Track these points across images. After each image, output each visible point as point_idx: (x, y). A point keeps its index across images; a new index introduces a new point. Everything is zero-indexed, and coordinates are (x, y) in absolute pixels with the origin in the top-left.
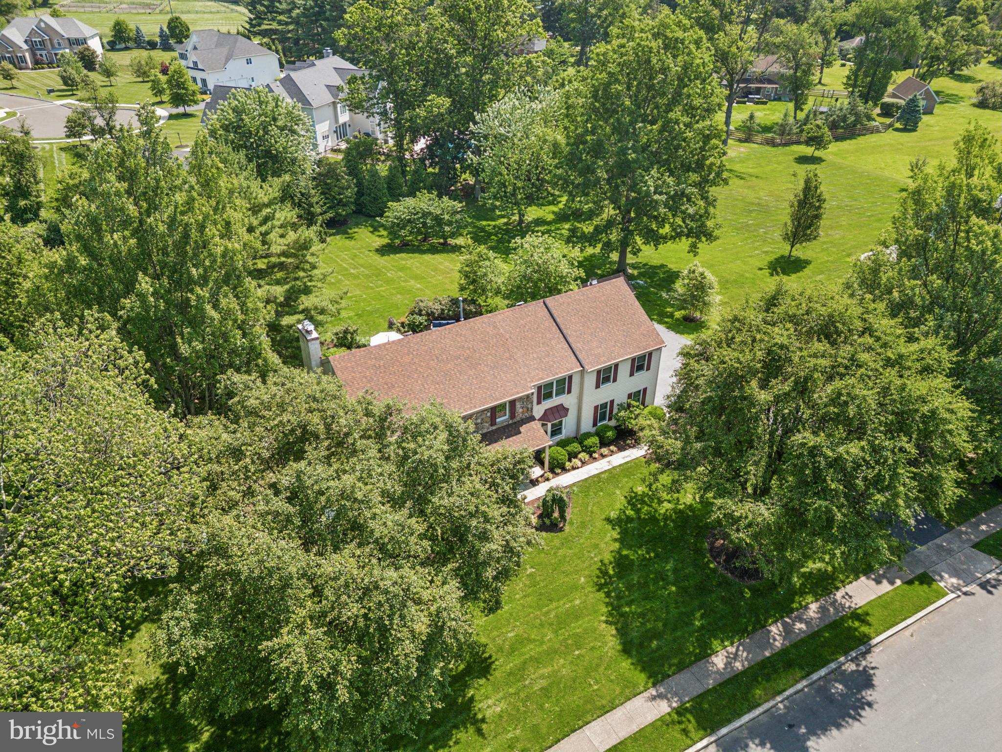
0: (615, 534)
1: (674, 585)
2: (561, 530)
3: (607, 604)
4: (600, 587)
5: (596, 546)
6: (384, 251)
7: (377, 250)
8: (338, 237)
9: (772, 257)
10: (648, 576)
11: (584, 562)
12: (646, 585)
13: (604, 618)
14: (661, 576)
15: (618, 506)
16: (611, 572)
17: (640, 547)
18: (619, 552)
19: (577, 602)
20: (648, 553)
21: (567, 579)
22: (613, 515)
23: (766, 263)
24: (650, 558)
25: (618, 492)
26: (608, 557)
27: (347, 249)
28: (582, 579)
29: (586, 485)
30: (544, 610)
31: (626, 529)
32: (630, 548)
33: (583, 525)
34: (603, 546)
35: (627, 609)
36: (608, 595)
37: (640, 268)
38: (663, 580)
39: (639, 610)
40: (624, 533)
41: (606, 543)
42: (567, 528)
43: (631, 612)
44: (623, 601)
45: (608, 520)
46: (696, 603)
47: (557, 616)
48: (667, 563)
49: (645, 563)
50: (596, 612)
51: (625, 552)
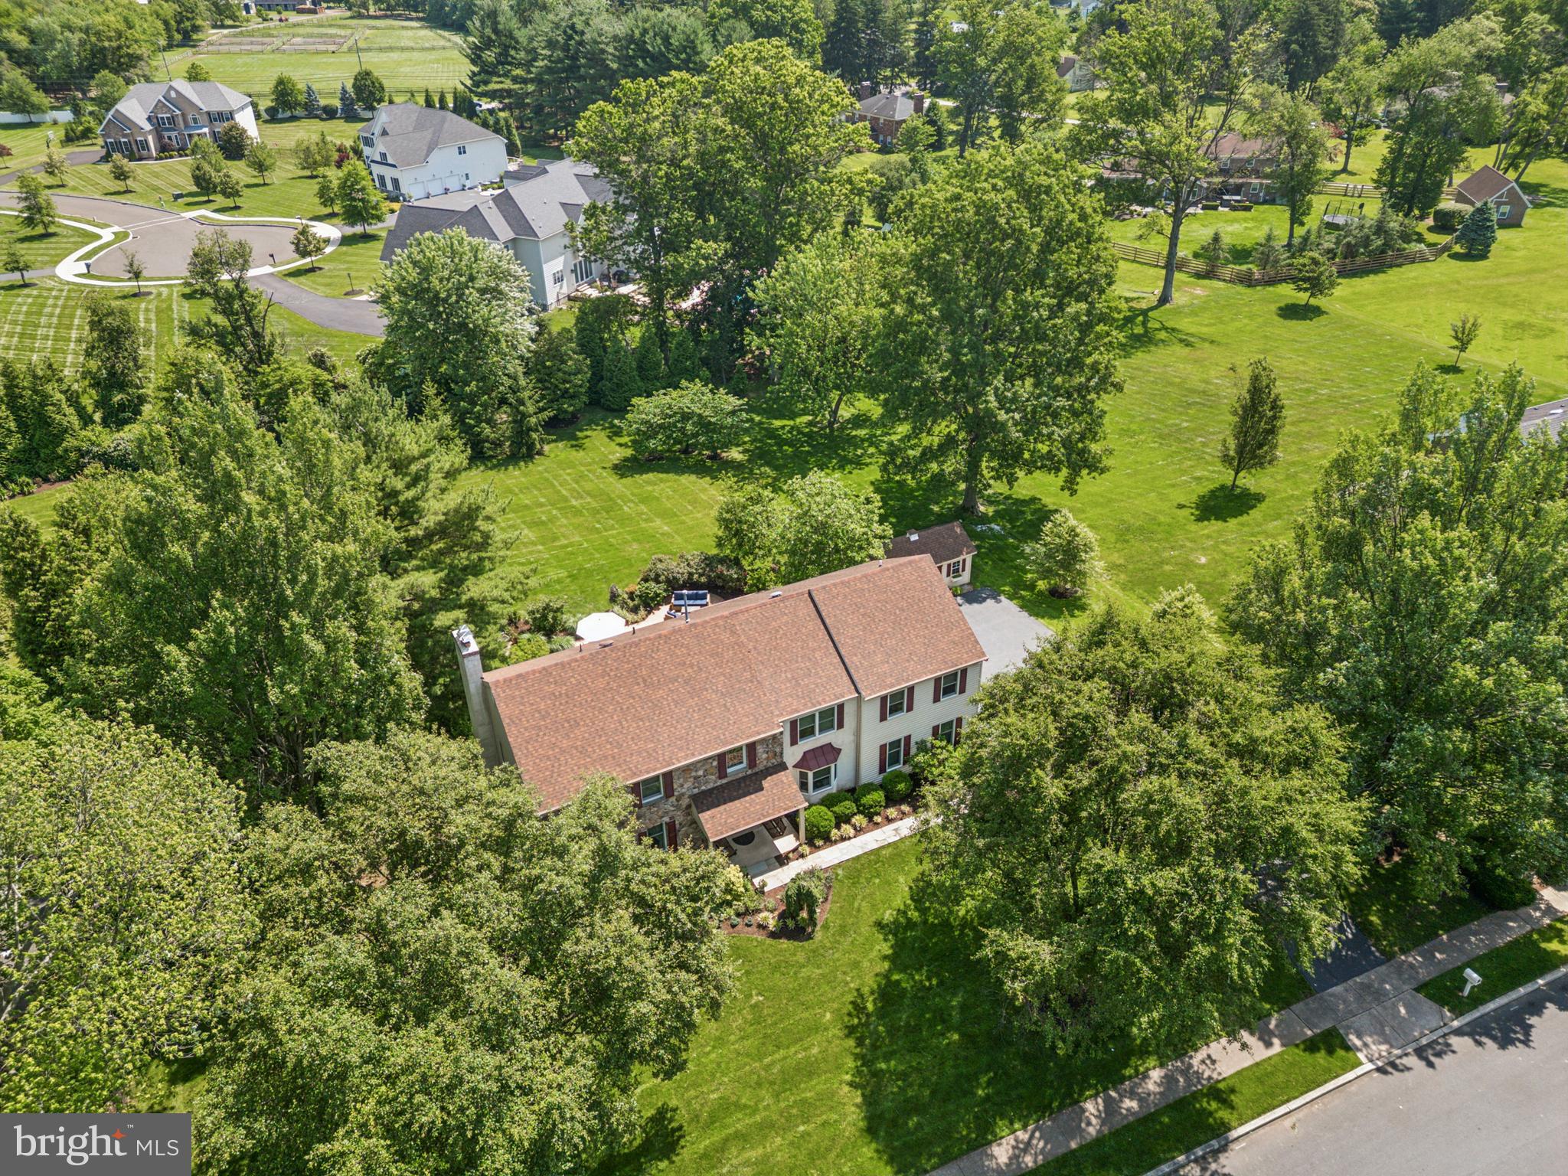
0: (886, 949)
1: (957, 1030)
2: (810, 937)
3: (857, 1057)
4: (851, 1031)
5: (856, 965)
6: (624, 468)
7: (616, 467)
8: (560, 445)
9: (1204, 489)
10: (922, 1015)
11: (834, 989)
12: (917, 1029)
13: (848, 1077)
14: (942, 1016)
15: (898, 902)
16: (870, 1007)
17: (919, 970)
18: (887, 976)
19: (815, 1050)
20: (929, 979)
21: (805, 1015)
22: (888, 916)
23: (1194, 498)
24: (930, 988)
25: (901, 879)
26: (870, 983)
27: (571, 465)
28: (828, 1016)
29: (856, 867)
30: (767, 1061)
31: (903, 941)
32: (903, 969)
33: (843, 931)
34: (866, 964)
35: (883, 1066)
36: (860, 1043)
37: (998, 503)
38: (943, 1021)
39: (901, 1068)
40: (900, 947)
41: (871, 961)
42: (818, 935)
43: (889, 1071)
44: (879, 1053)
45: (880, 925)
46: (985, 1059)
47: (782, 1071)
48: (954, 994)
49: (922, 993)
50: (838, 1067)
51: (896, 977)
